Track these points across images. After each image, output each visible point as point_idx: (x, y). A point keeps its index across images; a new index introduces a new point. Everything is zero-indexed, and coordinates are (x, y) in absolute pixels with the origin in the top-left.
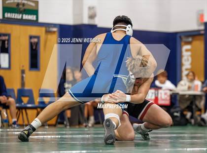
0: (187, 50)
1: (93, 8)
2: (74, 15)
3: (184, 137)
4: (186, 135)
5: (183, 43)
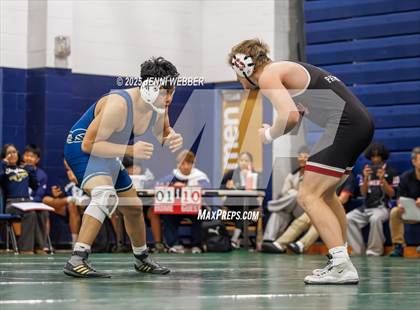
0: (231, 116)
1: (64, 39)
2: (30, 52)
3: (228, 273)
4: (232, 270)
5: (224, 104)
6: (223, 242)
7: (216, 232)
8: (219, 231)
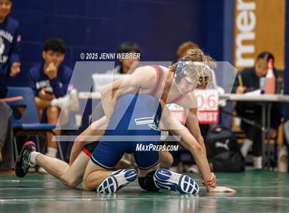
6: (233, 160)
7: (225, 146)
8: (229, 145)
